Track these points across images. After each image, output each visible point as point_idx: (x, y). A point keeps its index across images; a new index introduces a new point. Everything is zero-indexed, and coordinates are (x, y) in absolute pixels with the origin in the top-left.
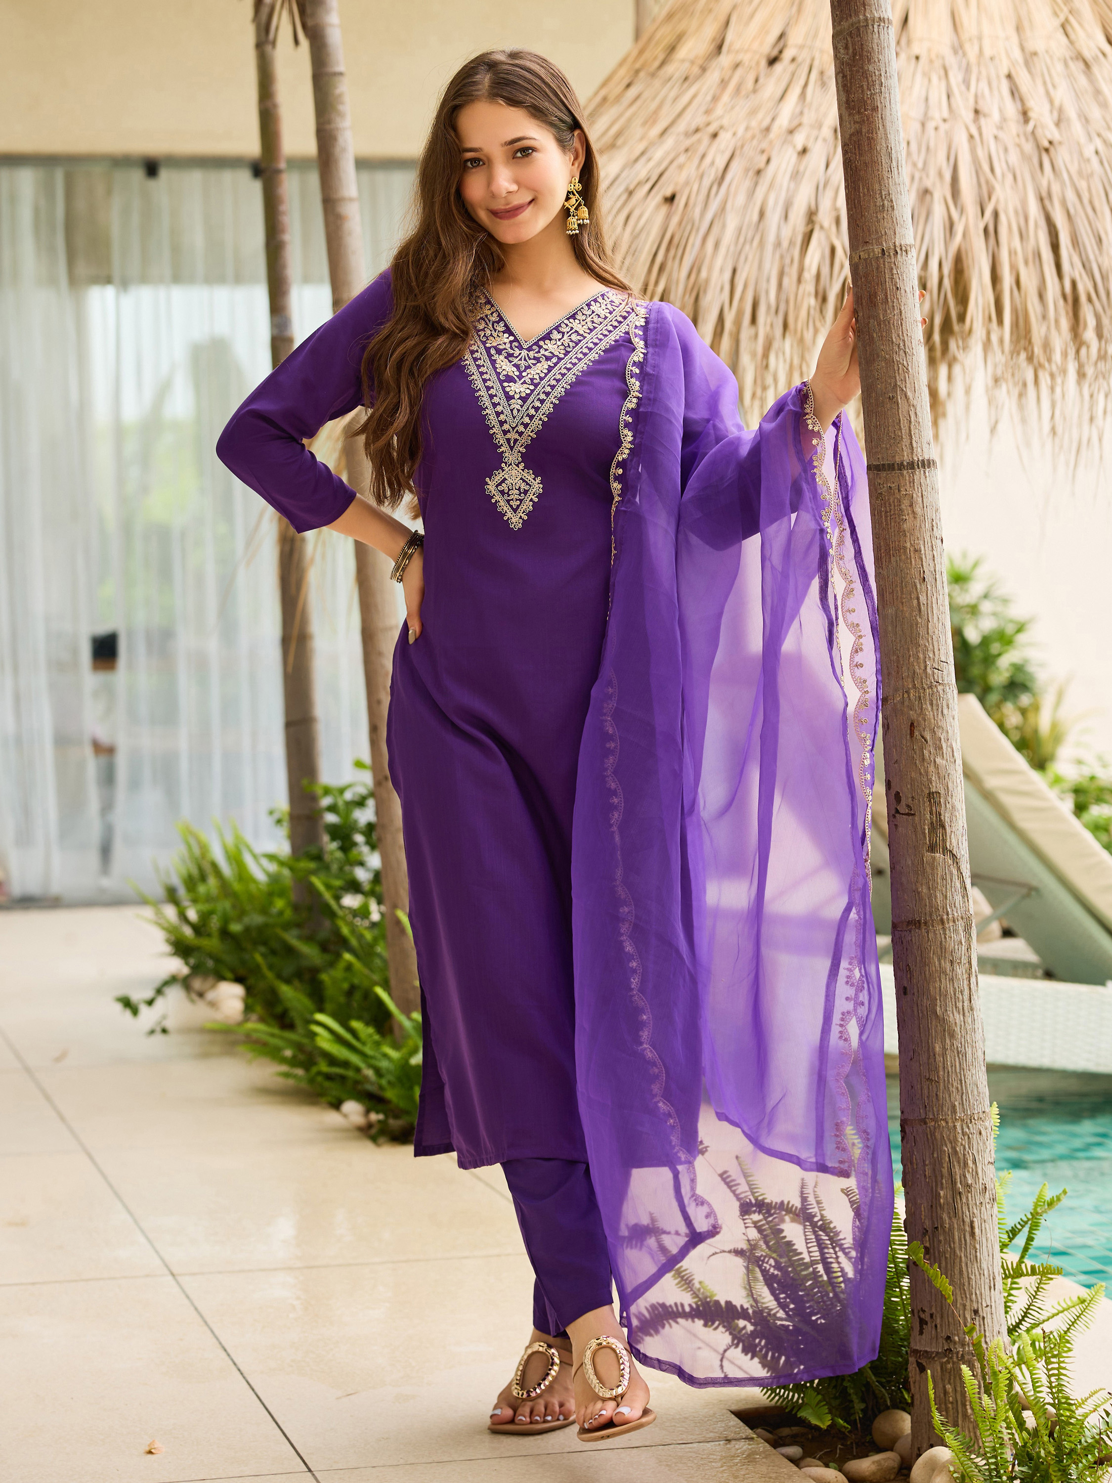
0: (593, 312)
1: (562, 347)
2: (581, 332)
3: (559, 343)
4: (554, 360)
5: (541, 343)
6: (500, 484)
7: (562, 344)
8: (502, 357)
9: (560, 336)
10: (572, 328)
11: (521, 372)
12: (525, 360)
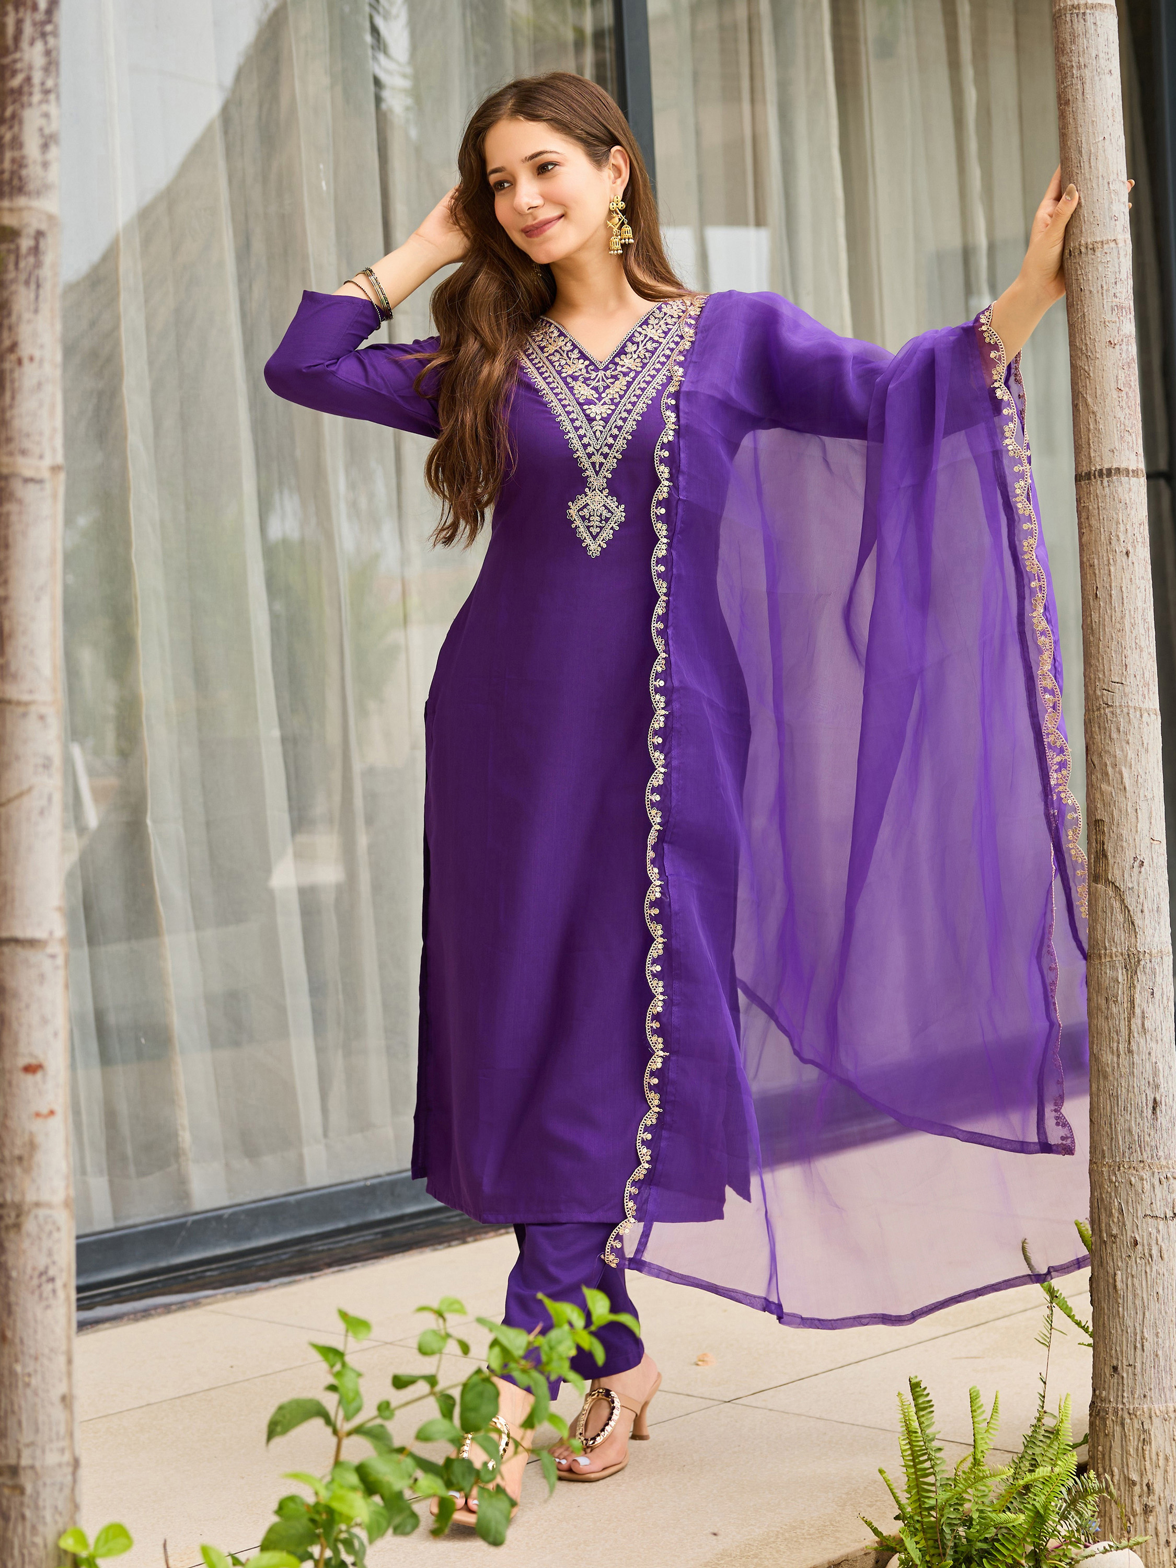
0: (665, 314)
3: (635, 356)
5: (617, 360)
6: (581, 509)
7: (639, 357)
8: (579, 383)
9: (634, 348)
12: (603, 380)
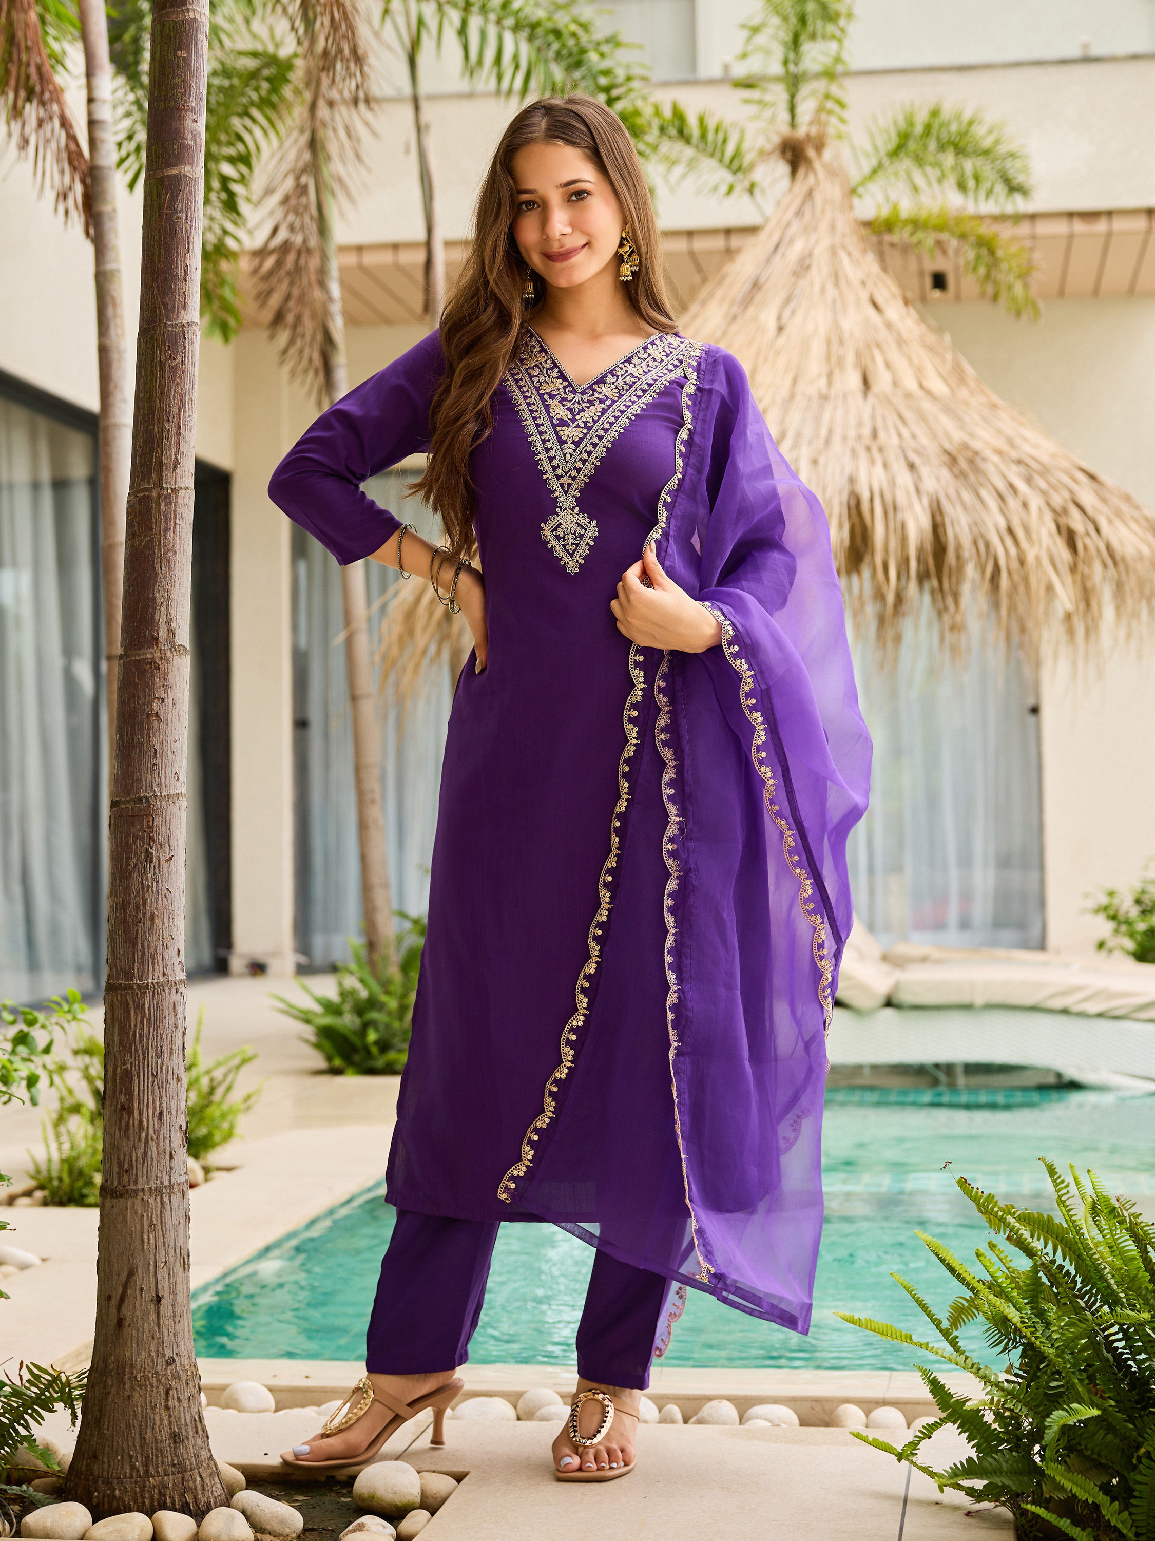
1: (617, 391)
2: (636, 374)
4: (608, 403)
6: (555, 529)
10: (626, 371)
11: (574, 416)
